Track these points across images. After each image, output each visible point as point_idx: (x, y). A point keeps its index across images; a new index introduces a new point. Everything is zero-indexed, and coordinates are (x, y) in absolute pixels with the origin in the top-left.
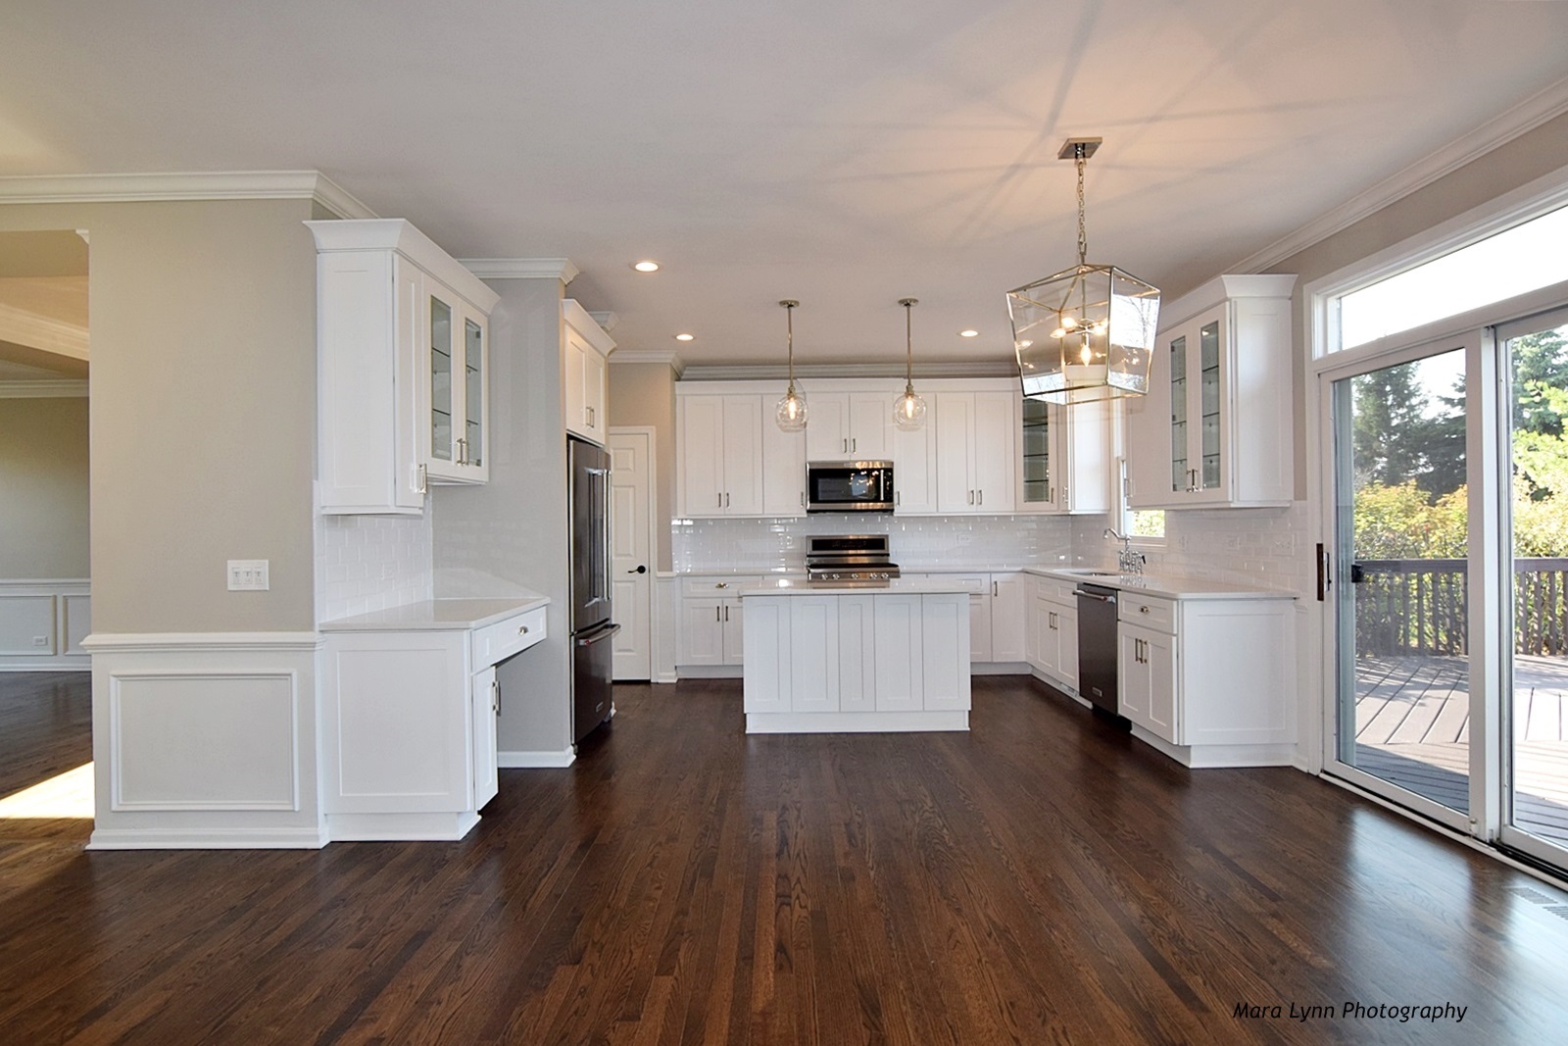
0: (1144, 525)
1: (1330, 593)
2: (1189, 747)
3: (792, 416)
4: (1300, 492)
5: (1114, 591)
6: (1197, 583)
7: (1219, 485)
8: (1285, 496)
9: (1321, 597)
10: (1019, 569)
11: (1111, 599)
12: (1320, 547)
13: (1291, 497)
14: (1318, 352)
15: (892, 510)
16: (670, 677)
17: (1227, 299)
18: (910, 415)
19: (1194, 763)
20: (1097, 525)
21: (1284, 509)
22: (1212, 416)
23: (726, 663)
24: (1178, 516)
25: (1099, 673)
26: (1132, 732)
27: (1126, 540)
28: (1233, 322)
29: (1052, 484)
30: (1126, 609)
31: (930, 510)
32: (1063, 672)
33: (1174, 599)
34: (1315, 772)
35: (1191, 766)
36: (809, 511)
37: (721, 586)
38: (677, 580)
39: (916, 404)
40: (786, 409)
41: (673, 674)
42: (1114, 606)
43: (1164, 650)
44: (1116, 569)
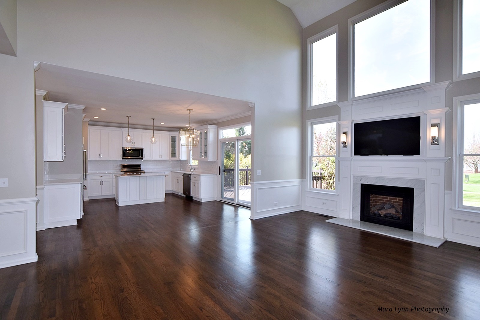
0: (194, 163)
1: (221, 174)
2: (202, 199)
3: (129, 140)
4: (217, 159)
5: (190, 175)
6: (203, 173)
7: (206, 157)
8: (215, 160)
9: (220, 174)
10: (170, 171)
11: (189, 176)
12: (220, 167)
13: (216, 159)
14: (220, 138)
15: (143, 159)
16: (87, 199)
17: (208, 128)
18: (153, 141)
19: (203, 201)
20: (186, 162)
21: (215, 161)
22: (206, 146)
23: (102, 195)
24: (200, 162)
25: (187, 189)
26: (193, 199)
27: (191, 165)
28: (209, 132)
29: (177, 154)
30: (192, 177)
31: (151, 159)
32: (180, 191)
33: (200, 175)
34: (219, 200)
35: (202, 202)
36: (123, 159)
37: (101, 176)
38: (89, 175)
39: (155, 139)
40: (127, 138)
41: (88, 198)
42: (190, 177)
43: (198, 184)
44: (189, 171)
